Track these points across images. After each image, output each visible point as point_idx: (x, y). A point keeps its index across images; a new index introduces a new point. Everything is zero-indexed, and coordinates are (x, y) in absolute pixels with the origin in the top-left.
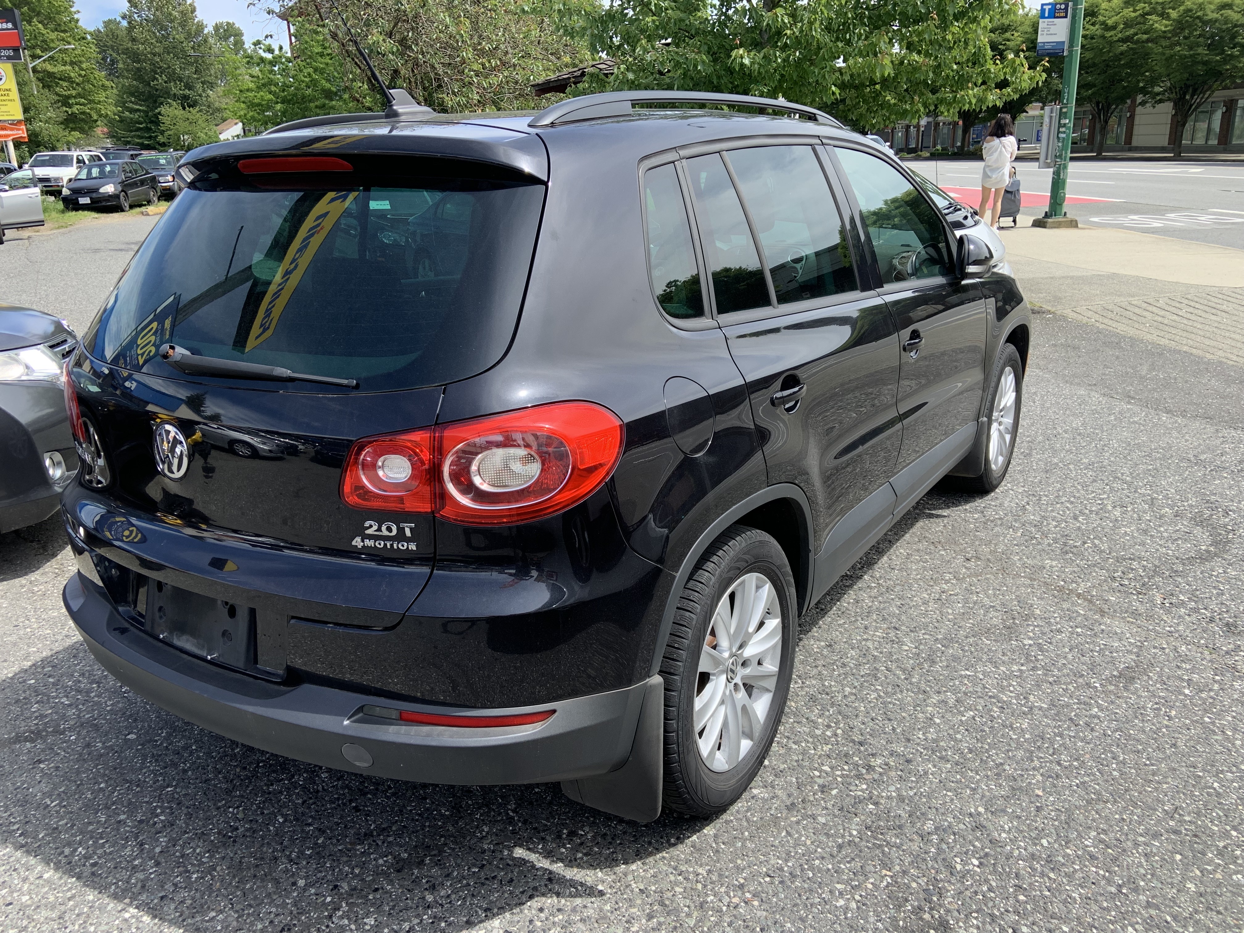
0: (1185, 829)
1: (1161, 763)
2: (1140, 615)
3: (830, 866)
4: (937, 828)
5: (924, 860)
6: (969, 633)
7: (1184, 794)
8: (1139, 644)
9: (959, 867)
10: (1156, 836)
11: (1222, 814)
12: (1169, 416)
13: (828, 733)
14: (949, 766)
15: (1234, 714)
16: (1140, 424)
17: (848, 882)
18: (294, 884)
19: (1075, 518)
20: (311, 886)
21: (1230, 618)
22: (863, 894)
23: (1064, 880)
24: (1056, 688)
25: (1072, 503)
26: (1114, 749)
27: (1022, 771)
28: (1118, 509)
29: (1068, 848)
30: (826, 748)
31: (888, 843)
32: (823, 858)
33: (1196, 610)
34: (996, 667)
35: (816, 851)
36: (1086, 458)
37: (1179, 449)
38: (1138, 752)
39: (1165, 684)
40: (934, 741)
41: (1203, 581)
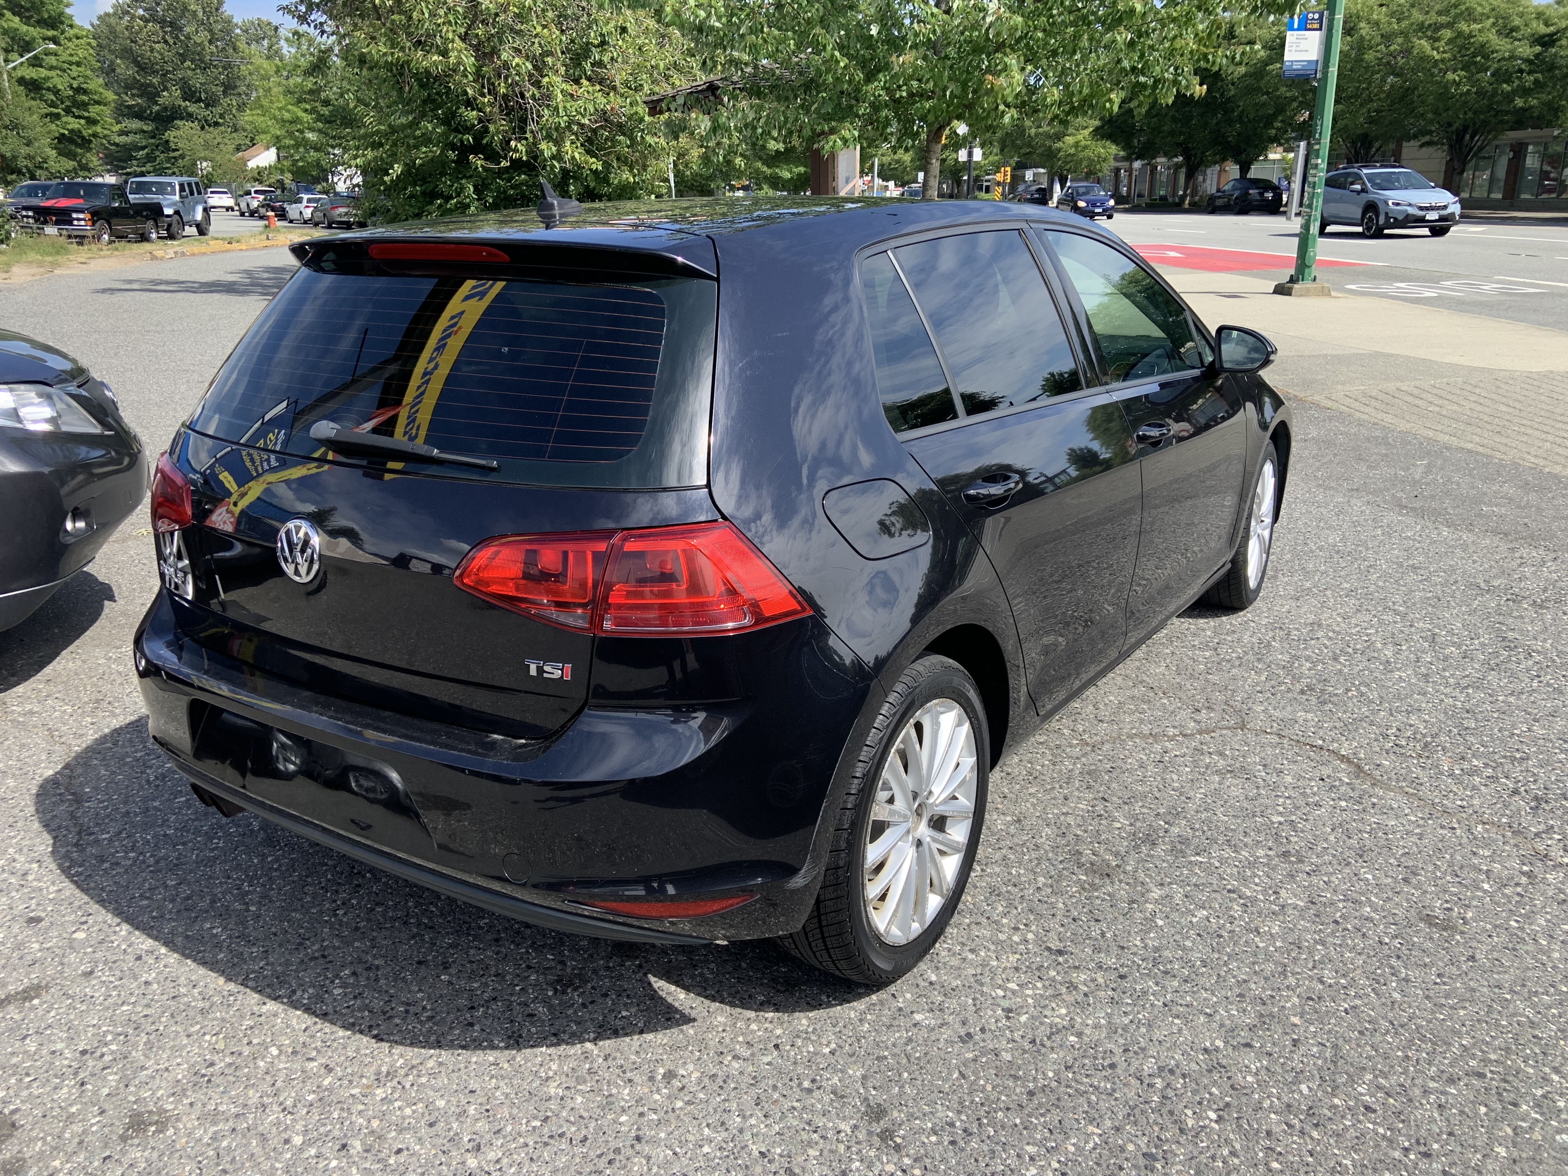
0: (1491, 1071)
1: (1455, 982)
2: (1421, 784)
3: (1018, 1121)
4: (1161, 1069)
5: (1143, 1112)
6: (1200, 806)
7: (1487, 1022)
8: (1421, 822)
9: (1190, 1123)
10: (1452, 1081)
11: (1538, 1051)
12: (1452, 530)
13: (1016, 938)
14: (1176, 983)
15: (1549, 917)
16: (1414, 540)
17: (1040, 1144)
18: (287, 1141)
19: (1335, 659)
20: (310, 1145)
21: (1538, 789)
22: (1062, 1159)
23: (1332, 1141)
24: (1315, 880)
25: (1330, 639)
26: (1393, 961)
27: (1273, 990)
28: (1390, 646)
29: (1335, 1096)
30: (1013, 958)
31: (1097, 1088)
32: (1008, 1109)
33: (1494, 779)
34: (1235, 851)
35: (998, 1099)
36: (1347, 582)
37: (1464, 573)
38: (1425, 965)
39: (1457, 876)
40: (1156, 949)
41: (1502, 741)
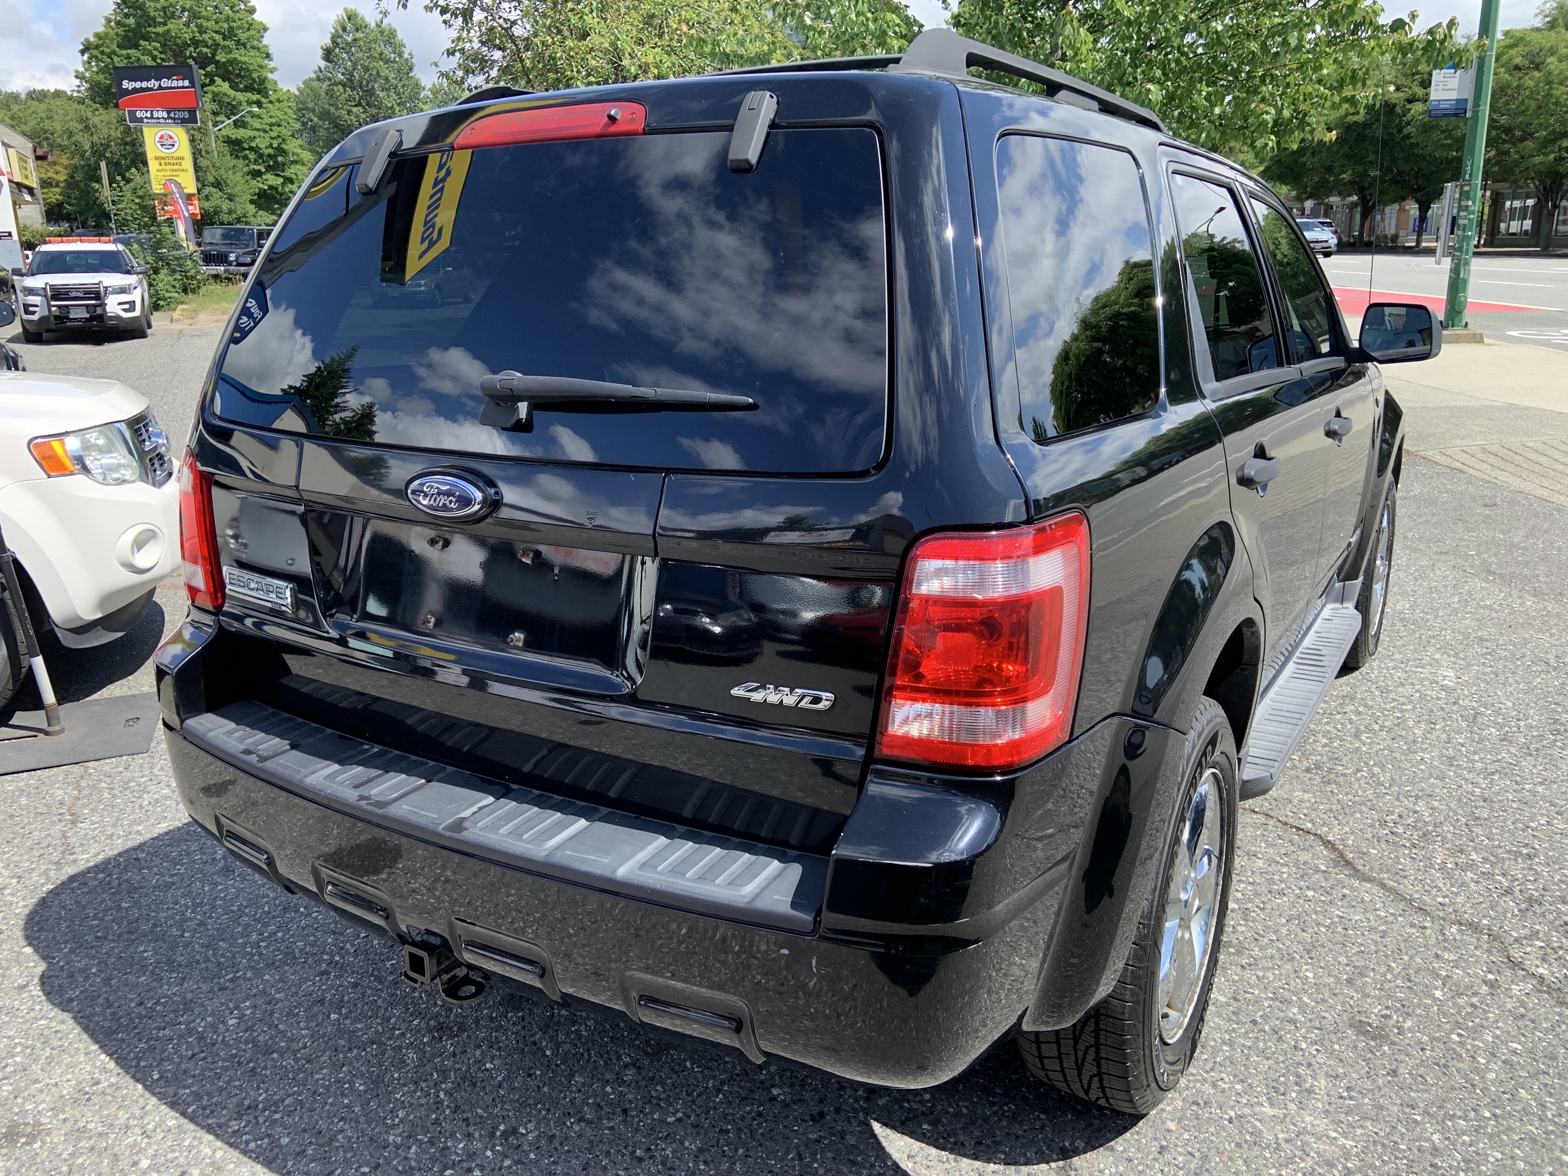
2: (1405, 877)
12: (1538, 599)
21: (1536, 890)
33: (1489, 876)
41: (1512, 834)
